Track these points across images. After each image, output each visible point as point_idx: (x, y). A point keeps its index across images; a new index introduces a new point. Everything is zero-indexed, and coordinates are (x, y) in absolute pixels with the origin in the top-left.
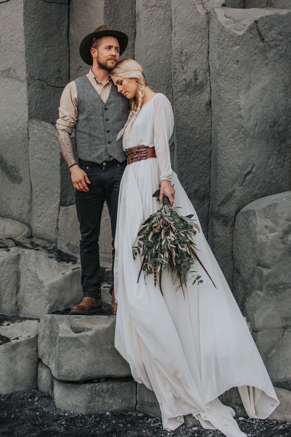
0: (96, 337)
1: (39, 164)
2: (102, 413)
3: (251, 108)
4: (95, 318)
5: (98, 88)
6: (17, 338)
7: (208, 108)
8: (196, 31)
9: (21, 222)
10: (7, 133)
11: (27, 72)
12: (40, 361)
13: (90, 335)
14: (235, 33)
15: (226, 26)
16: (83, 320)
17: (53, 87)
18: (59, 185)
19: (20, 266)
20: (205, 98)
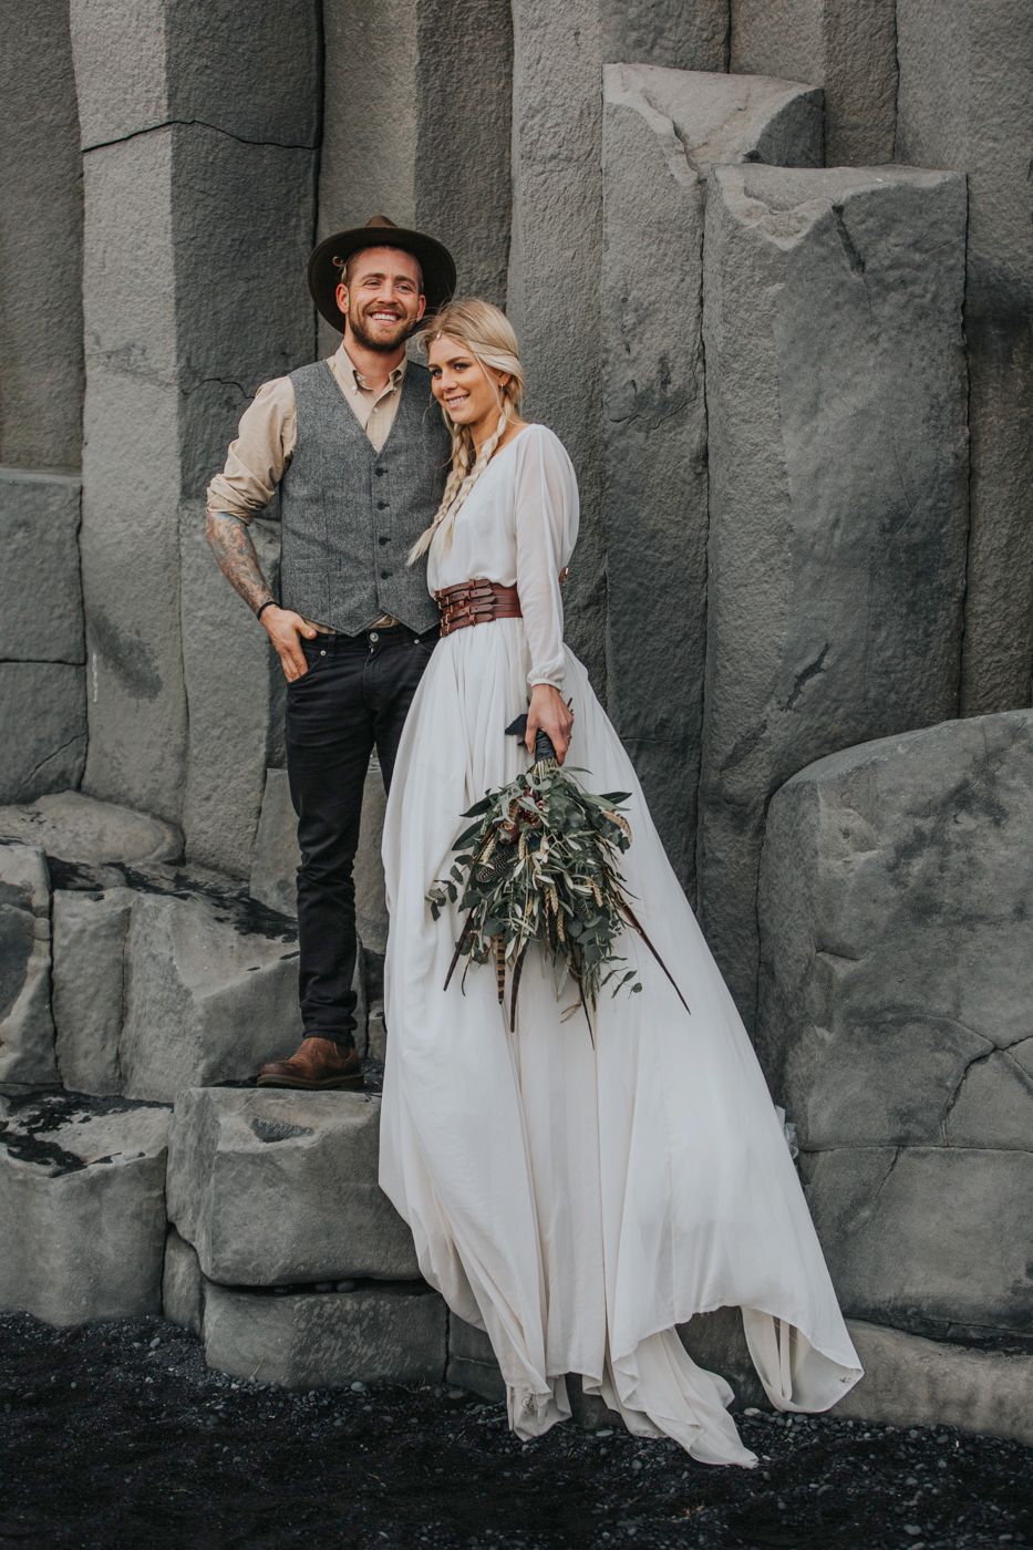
0: (324, 1154)
1: (206, 638)
2: (341, 1385)
3: (817, 474)
4: (324, 1098)
5: (361, 406)
6: (107, 1160)
7: (700, 469)
8: (667, 236)
9: (155, 817)
10: (120, 543)
11: (178, 357)
12: (171, 1228)
13: (306, 1147)
14: (771, 244)
15: (746, 221)
16: (289, 1102)
18: (266, 702)
19: (131, 945)
20: (692, 441)
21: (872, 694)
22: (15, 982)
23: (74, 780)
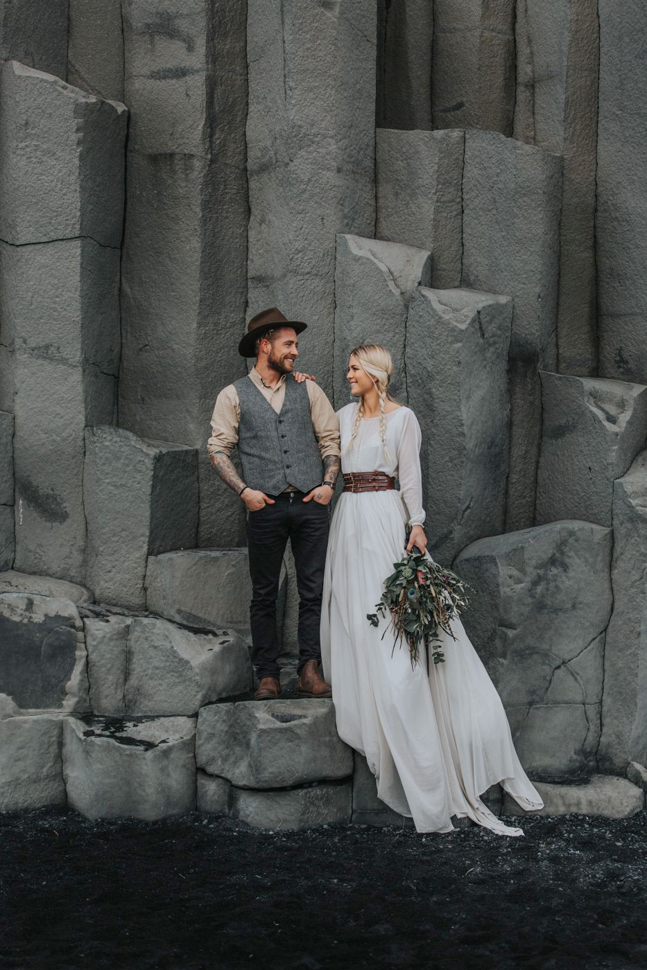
0: (315, 726)
1: (110, 493)
2: (319, 827)
3: (472, 424)
4: (305, 702)
6: (164, 741)
8: (386, 316)
9: (70, 581)
10: (43, 444)
12: (200, 771)
13: (307, 723)
14: (456, 326)
15: (444, 316)
16: (288, 705)
17: (105, 375)
18: (148, 524)
19: (133, 642)
21: (482, 518)
22: (70, 664)
23: (10, 565)
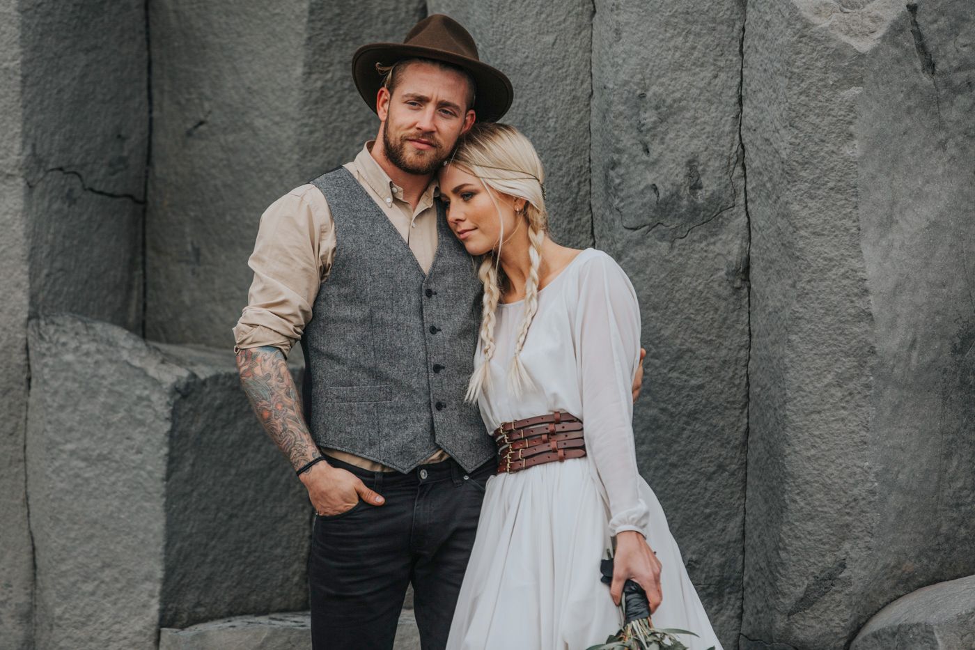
1: (77, 476)
3: (898, 288)
7: (738, 283)
8: (696, 28)
11: (24, 143)
14: (847, 46)
15: (816, 20)
17: (100, 197)
18: (160, 549)
20: (729, 253)
21: (944, 529)
